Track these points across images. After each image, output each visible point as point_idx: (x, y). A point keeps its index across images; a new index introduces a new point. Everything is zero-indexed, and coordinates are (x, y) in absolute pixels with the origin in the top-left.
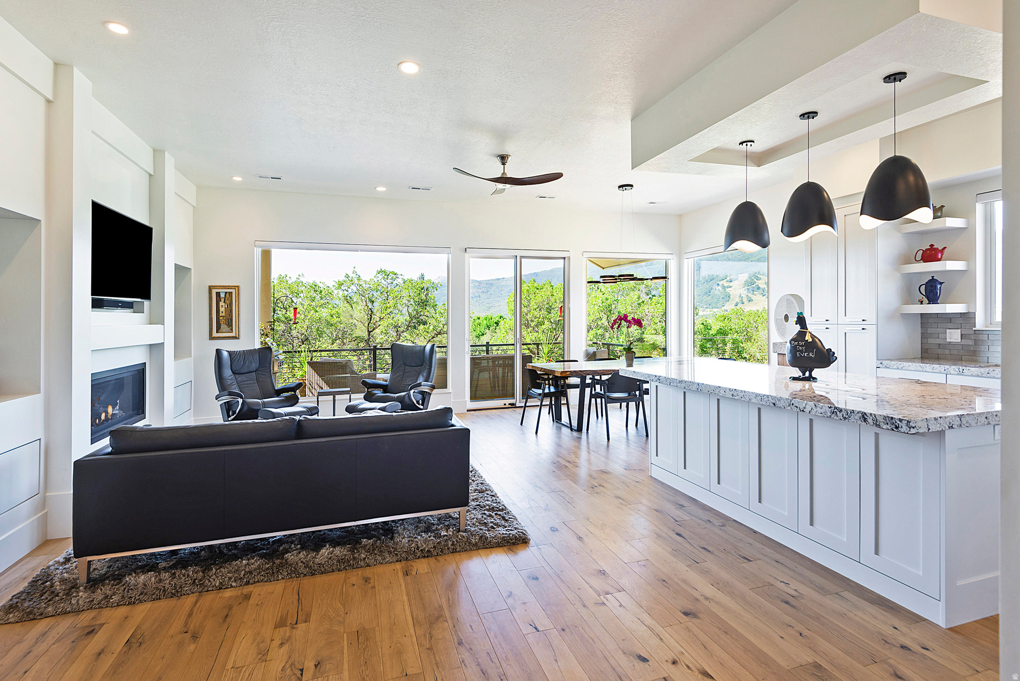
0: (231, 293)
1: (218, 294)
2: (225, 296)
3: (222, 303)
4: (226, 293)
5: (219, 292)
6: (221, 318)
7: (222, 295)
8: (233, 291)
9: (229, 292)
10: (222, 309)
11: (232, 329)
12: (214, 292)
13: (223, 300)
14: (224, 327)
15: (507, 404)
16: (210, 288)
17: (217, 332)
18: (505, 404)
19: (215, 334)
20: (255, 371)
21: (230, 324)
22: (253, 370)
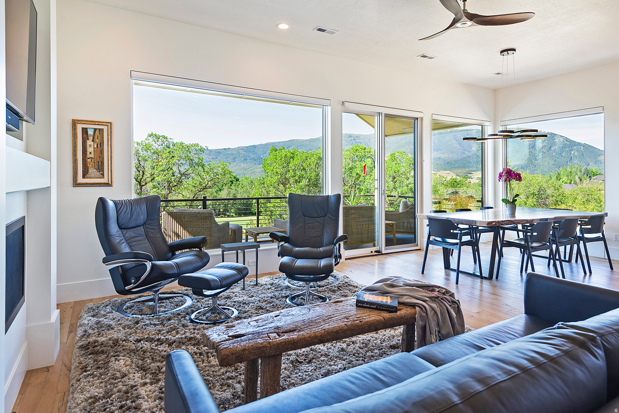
0: (101, 131)
1: (85, 131)
2: (94, 133)
3: (89, 142)
4: (95, 130)
5: (86, 129)
6: (89, 160)
7: (90, 132)
8: (105, 128)
9: (100, 129)
10: (90, 149)
11: (103, 174)
12: (79, 127)
13: (91, 138)
14: (92, 171)
15: (373, 252)
16: (74, 123)
17: (83, 177)
18: (372, 252)
19: (80, 180)
20: (143, 225)
21: (100, 168)
22: (141, 224)
